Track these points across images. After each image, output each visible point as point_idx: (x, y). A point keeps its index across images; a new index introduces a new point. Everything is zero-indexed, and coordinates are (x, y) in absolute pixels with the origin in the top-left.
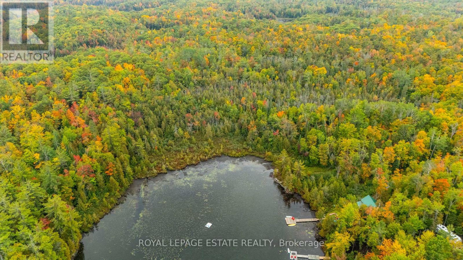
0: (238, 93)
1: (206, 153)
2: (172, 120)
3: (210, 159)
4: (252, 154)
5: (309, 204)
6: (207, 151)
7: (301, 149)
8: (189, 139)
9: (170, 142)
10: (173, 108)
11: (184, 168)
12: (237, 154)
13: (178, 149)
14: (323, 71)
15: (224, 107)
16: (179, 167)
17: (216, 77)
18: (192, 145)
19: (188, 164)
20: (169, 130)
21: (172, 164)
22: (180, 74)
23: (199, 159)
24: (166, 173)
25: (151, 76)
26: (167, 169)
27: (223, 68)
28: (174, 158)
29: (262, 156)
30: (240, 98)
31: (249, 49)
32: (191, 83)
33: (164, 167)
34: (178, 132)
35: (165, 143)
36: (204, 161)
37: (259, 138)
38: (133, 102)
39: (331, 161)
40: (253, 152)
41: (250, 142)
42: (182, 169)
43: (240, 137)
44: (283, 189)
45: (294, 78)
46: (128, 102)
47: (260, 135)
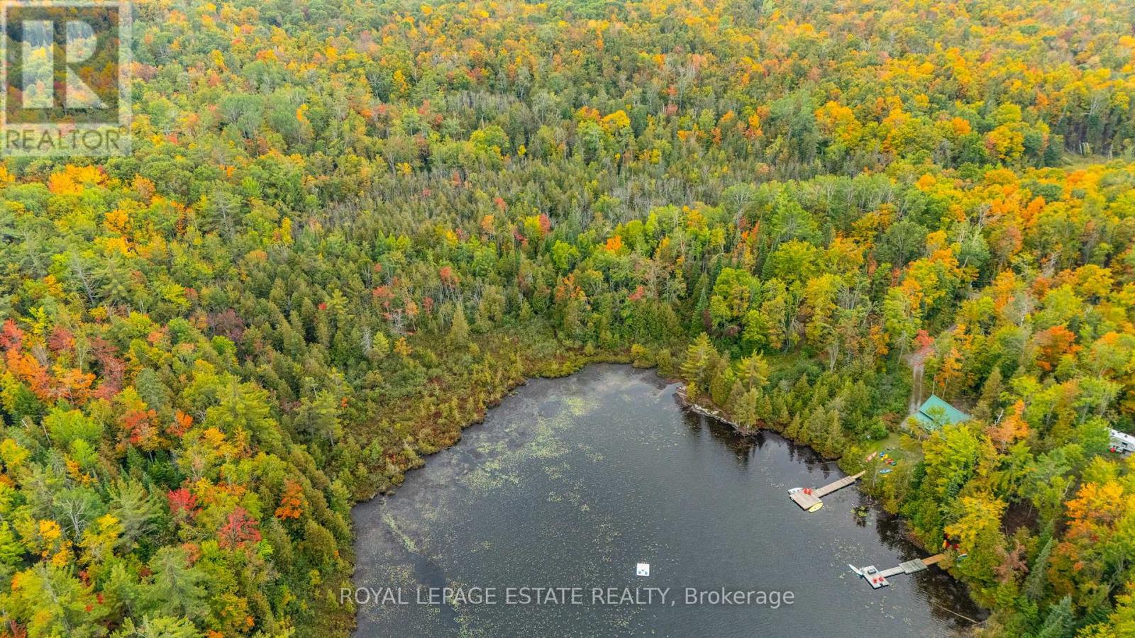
0: (449, 206)
1: (485, 384)
2: (342, 316)
3: (504, 396)
4: (596, 359)
6: (488, 375)
7: (715, 323)
8: (414, 356)
9: (370, 376)
10: (318, 277)
11: (459, 440)
12: (565, 368)
13: (404, 391)
14: (621, 119)
15: (446, 249)
16: (447, 441)
17: (367, 169)
18: (435, 372)
19: (464, 424)
20: (345, 344)
21: (421, 436)
22: (266, 175)
23: (481, 404)
24: (424, 466)
25: (188, 196)
26: (420, 453)
27: (367, 141)
28: (410, 419)
29: (623, 358)
30: (472, 216)
31: (388, 79)
32: (309, 198)
33: (410, 450)
34: (376, 344)
35: (358, 382)
36: (492, 406)
37: (595, 315)
38: (188, 282)
39: (795, 337)
40: (596, 354)
41: (578, 331)
42: (455, 444)
43: (538, 322)
44: (730, 428)
45: (564, 147)
46: (177, 289)
47: (596, 307)
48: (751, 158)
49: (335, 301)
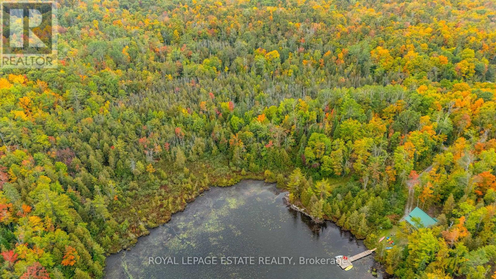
0: (188, 96)
1: (188, 189)
2: (122, 152)
3: (197, 197)
4: (247, 177)
5: (349, 231)
6: (189, 186)
7: (307, 161)
8: (155, 173)
9: (132, 184)
10: (115, 132)
11: (169, 220)
12: (230, 182)
13: (147, 192)
14: (276, 54)
15: (181, 118)
16: (163, 221)
17: (151, 77)
18: (165, 182)
19: (173, 212)
20: (122, 166)
21: (150, 217)
22: (101, 80)
23: (184, 201)
24: (149, 234)
25: (61, 89)
26: (147, 227)
27: (154, 63)
28: (147, 208)
29: (260, 177)
30: (196, 102)
31: (171, 34)
32: (121, 91)
33: (142, 226)
34: (137, 167)
35: (125, 187)
36: (190, 202)
37: (248, 154)
38: (51, 134)
39: (347, 170)
40: (247, 175)
41: (239, 162)
42: (167, 222)
43: (221, 156)
44: (309, 218)
45: (247, 68)
46: (44, 137)
47: (249, 150)
48: (337, 74)
49: (119, 144)
